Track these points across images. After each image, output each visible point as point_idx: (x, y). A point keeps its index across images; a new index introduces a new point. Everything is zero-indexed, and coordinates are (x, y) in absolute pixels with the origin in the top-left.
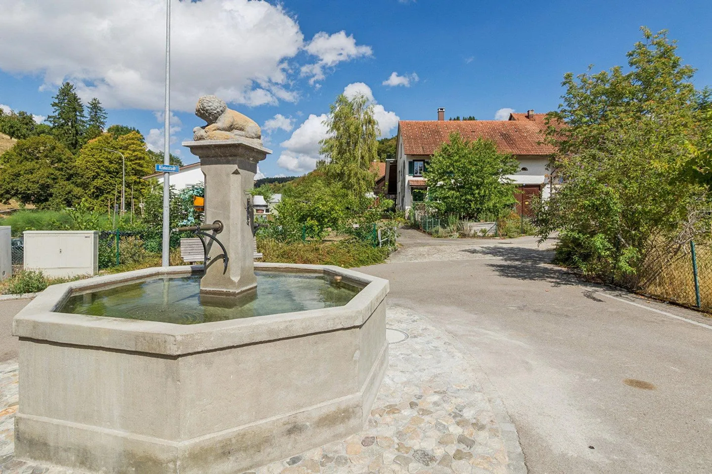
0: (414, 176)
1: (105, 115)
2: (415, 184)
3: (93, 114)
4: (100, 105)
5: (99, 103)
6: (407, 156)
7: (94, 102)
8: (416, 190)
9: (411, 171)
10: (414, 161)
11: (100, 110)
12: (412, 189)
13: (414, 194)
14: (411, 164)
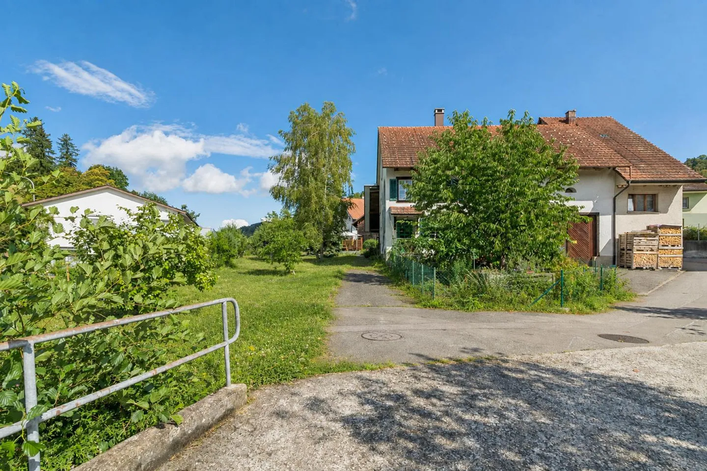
0: (398, 201)
1: (76, 152)
2: (399, 211)
3: (64, 151)
4: (70, 142)
5: (69, 139)
6: (387, 171)
7: (65, 138)
8: (400, 221)
9: (394, 195)
10: (398, 178)
11: (72, 147)
12: (395, 219)
13: (397, 226)
14: (394, 184)
